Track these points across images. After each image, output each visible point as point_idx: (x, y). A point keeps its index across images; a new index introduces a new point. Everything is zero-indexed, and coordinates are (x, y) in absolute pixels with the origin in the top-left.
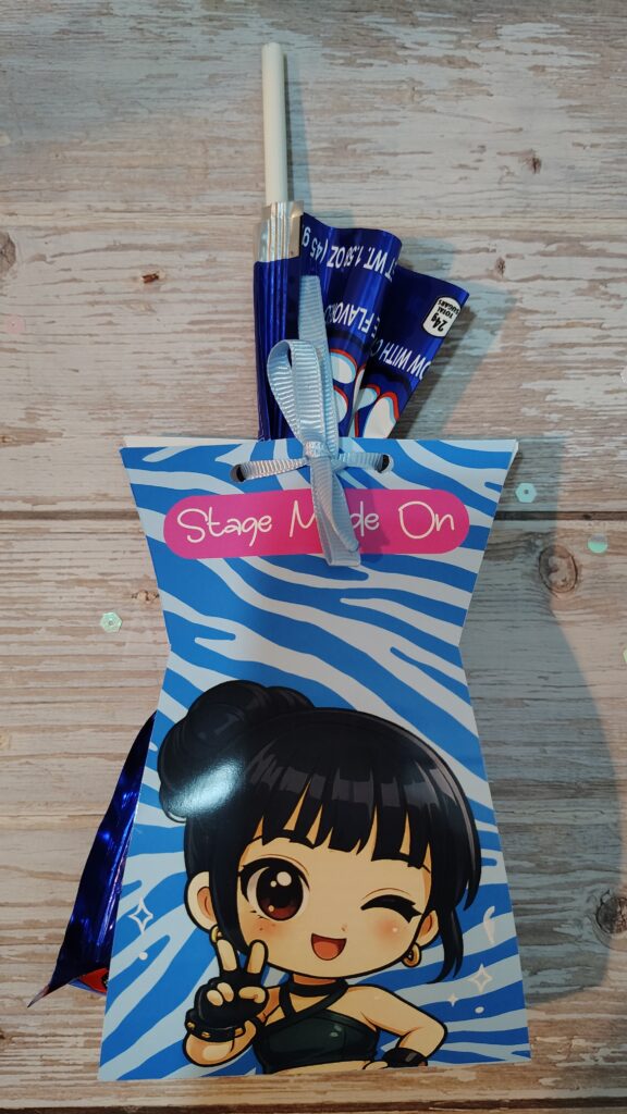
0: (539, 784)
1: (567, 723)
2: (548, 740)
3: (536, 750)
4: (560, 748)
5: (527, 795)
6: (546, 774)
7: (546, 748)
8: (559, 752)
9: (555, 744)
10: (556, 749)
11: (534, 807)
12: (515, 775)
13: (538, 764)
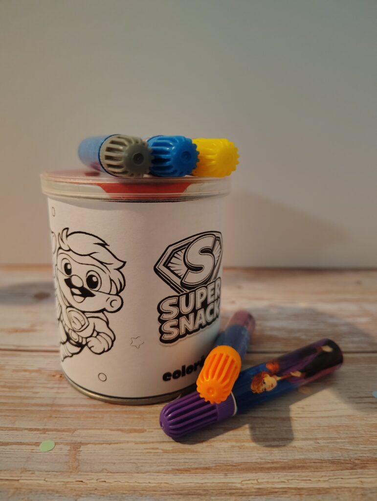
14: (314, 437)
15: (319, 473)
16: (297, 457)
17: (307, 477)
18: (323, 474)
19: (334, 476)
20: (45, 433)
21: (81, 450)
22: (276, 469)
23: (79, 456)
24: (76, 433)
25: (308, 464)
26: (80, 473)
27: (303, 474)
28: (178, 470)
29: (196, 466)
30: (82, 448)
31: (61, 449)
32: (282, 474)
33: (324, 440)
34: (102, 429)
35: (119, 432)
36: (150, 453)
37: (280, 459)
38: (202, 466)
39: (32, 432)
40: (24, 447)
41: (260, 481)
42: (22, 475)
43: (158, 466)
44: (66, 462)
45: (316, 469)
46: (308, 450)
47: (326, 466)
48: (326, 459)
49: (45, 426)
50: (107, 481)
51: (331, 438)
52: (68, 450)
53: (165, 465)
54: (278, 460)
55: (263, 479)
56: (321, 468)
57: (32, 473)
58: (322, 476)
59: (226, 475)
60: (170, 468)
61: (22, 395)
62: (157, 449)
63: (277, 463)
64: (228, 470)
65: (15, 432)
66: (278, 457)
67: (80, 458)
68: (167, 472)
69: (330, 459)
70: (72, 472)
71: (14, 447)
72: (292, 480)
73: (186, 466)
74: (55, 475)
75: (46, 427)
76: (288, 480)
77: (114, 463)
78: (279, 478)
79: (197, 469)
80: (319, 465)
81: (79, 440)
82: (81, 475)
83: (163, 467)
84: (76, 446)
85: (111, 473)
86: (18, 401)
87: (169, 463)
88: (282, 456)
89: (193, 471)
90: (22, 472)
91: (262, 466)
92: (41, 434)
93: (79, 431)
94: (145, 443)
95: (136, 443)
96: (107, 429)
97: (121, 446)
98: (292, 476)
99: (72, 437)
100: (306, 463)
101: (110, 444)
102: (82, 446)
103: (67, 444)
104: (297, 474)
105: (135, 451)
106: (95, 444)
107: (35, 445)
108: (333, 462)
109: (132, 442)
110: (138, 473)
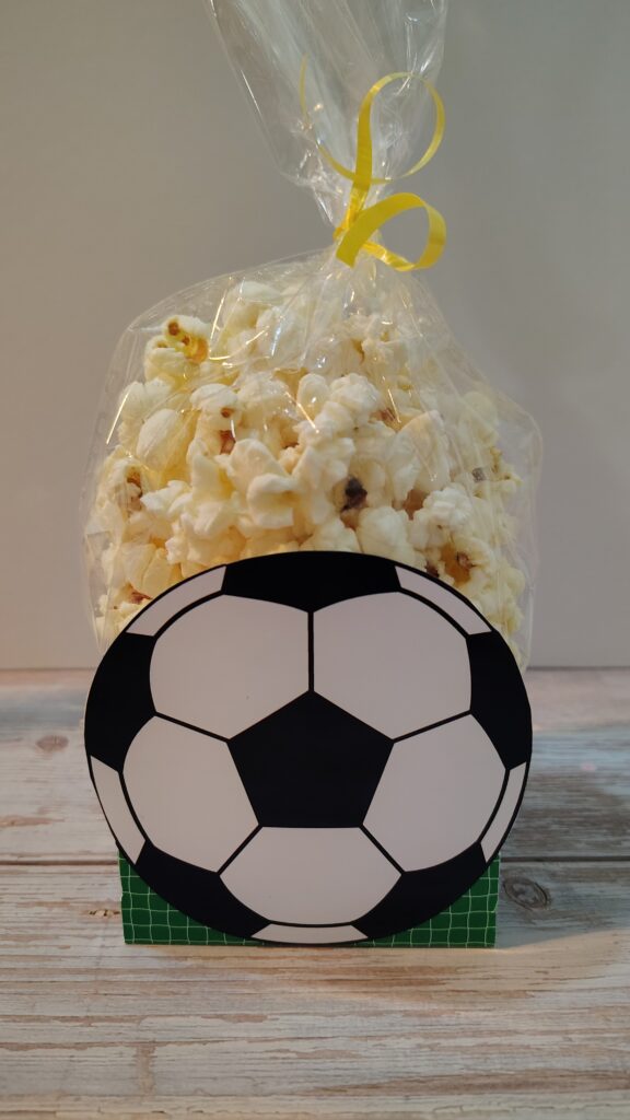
0: (576, 1074)
1: (587, 1011)
2: (569, 1028)
3: (558, 1038)
4: (588, 1036)
5: (565, 1087)
6: (583, 1063)
7: (570, 1036)
8: (589, 1039)
9: (581, 1032)
10: (583, 1036)
11: (579, 1101)
12: (541, 1065)
13: (565, 1052)
14: (564, 1028)
15: (567, 1096)
16: (532, 1066)
17: (547, 1102)
18: (575, 1097)
19: (595, 1100)
20: (90, 1026)
21: (155, 1054)
22: (493, 1087)
23: (153, 1066)
24: (146, 1022)
25: (550, 1079)
26: (157, 1097)
27: (541, 1097)
28: (326, 1089)
29: (355, 1082)
30: (159, 1051)
31: (121, 1054)
32: (506, 1096)
33: (581, 1033)
34: (188, 1016)
35: (220, 1021)
36: (276, 1058)
37: (501, 1069)
38: (366, 1082)
39: (67, 1024)
40: (56, 1052)
41: (465, 1109)
42: (60, 1102)
43: (291, 1083)
44: (132, 1078)
45: (564, 1088)
46: (551, 1054)
47: (581, 1084)
48: (583, 1069)
49: (88, 1011)
50: (204, 1110)
51: (594, 1031)
52: (134, 1056)
53: (301, 1080)
54: (500, 1072)
55: (472, 1105)
56: (573, 1087)
57: (77, 1100)
58: (574, 1101)
59: (407, 1098)
60: (311, 1086)
61: (41, 951)
62: (288, 1051)
63: (495, 1075)
64: (411, 1089)
65: (38, 1025)
66: (498, 1066)
67: (155, 1070)
68: (307, 1093)
69: (590, 1069)
70: (143, 1096)
71: (39, 1052)
72: (521, 1107)
73: (339, 1083)
74: (116, 1102)
75: (89, 1014)
76: (514, 1108)
77: (215, 1079)
78: (499, 1104)
79: (357, 1087)
80: (568, 1080)
81: (150, 1036)
82: (159, 1101)
83: (299, 1085)
84: (147, 1048)
85: (211, 1096)
86: (34, 964)
87: (309, 1076)
88: (506, 1064)
89: (351, 1092)
90: (58, 1098)
91: (470, 1082)
92: (82, 1026)
93: (148, 1020)
94: (266, 1040)
95: (250, 1041)
96: (198, 1015)
97: (225, 1046)
98: (521, 1100)
99: (138, 1030)
100: (546, 1077)
101: (205, 1043)
102: (157, 1048)
103: (131, 1045)
104: (531, 1097)
105: (248, 1056)
106: (181, 1043)
107: (74, 1047)
108: (594, 1076)
109: (243, 1038)
110: (256, 1095)
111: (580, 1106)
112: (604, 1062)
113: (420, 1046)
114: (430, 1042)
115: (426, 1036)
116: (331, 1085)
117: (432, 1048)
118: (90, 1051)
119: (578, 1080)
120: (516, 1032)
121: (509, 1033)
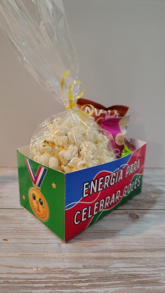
111: (142, 255)
112: (147, 248)
113: (112, 244)
114: (114, 243)
115: (113, 243)
116: (95, 251)
117: (114, 245)
118: (49, 245)
119: (142, 250)
120: (131, 242)
121: (129, 242)
